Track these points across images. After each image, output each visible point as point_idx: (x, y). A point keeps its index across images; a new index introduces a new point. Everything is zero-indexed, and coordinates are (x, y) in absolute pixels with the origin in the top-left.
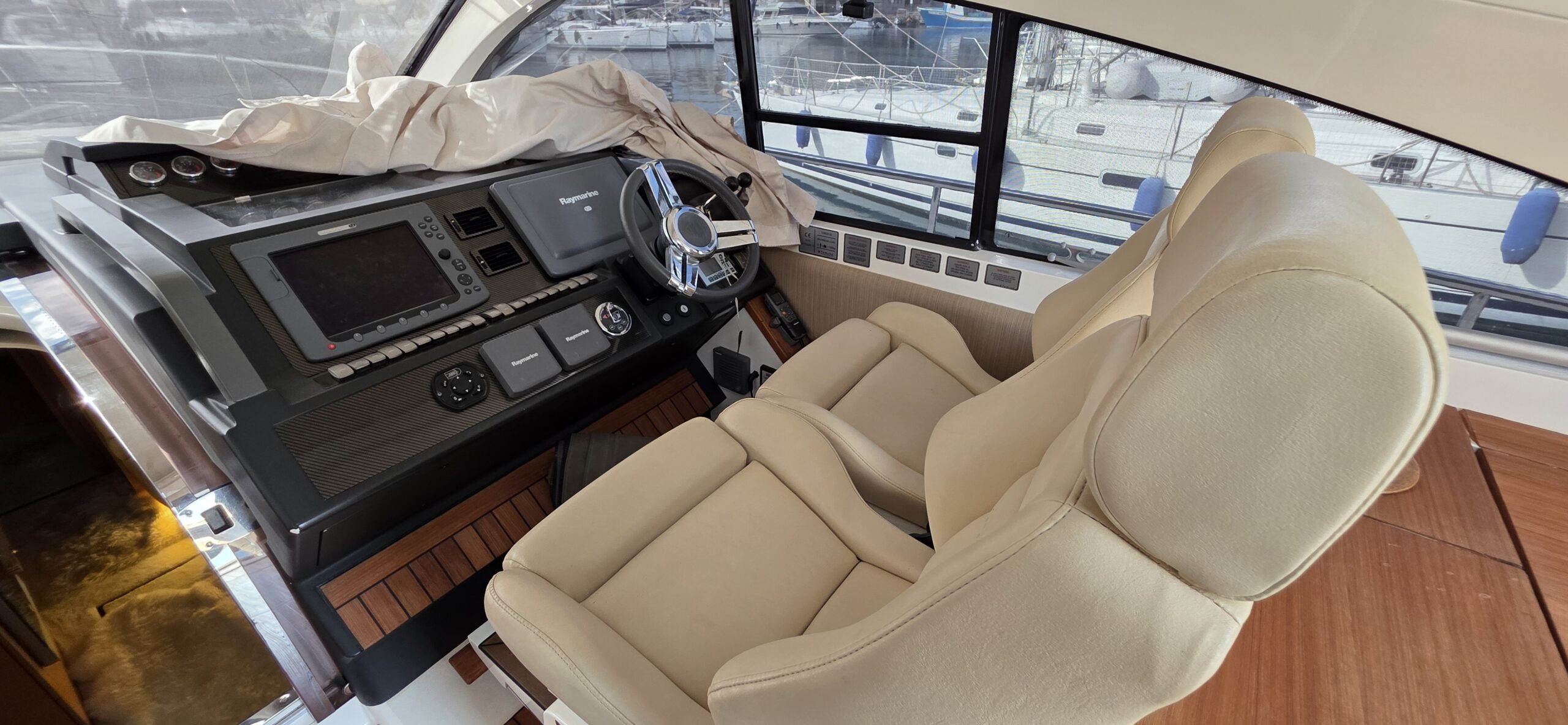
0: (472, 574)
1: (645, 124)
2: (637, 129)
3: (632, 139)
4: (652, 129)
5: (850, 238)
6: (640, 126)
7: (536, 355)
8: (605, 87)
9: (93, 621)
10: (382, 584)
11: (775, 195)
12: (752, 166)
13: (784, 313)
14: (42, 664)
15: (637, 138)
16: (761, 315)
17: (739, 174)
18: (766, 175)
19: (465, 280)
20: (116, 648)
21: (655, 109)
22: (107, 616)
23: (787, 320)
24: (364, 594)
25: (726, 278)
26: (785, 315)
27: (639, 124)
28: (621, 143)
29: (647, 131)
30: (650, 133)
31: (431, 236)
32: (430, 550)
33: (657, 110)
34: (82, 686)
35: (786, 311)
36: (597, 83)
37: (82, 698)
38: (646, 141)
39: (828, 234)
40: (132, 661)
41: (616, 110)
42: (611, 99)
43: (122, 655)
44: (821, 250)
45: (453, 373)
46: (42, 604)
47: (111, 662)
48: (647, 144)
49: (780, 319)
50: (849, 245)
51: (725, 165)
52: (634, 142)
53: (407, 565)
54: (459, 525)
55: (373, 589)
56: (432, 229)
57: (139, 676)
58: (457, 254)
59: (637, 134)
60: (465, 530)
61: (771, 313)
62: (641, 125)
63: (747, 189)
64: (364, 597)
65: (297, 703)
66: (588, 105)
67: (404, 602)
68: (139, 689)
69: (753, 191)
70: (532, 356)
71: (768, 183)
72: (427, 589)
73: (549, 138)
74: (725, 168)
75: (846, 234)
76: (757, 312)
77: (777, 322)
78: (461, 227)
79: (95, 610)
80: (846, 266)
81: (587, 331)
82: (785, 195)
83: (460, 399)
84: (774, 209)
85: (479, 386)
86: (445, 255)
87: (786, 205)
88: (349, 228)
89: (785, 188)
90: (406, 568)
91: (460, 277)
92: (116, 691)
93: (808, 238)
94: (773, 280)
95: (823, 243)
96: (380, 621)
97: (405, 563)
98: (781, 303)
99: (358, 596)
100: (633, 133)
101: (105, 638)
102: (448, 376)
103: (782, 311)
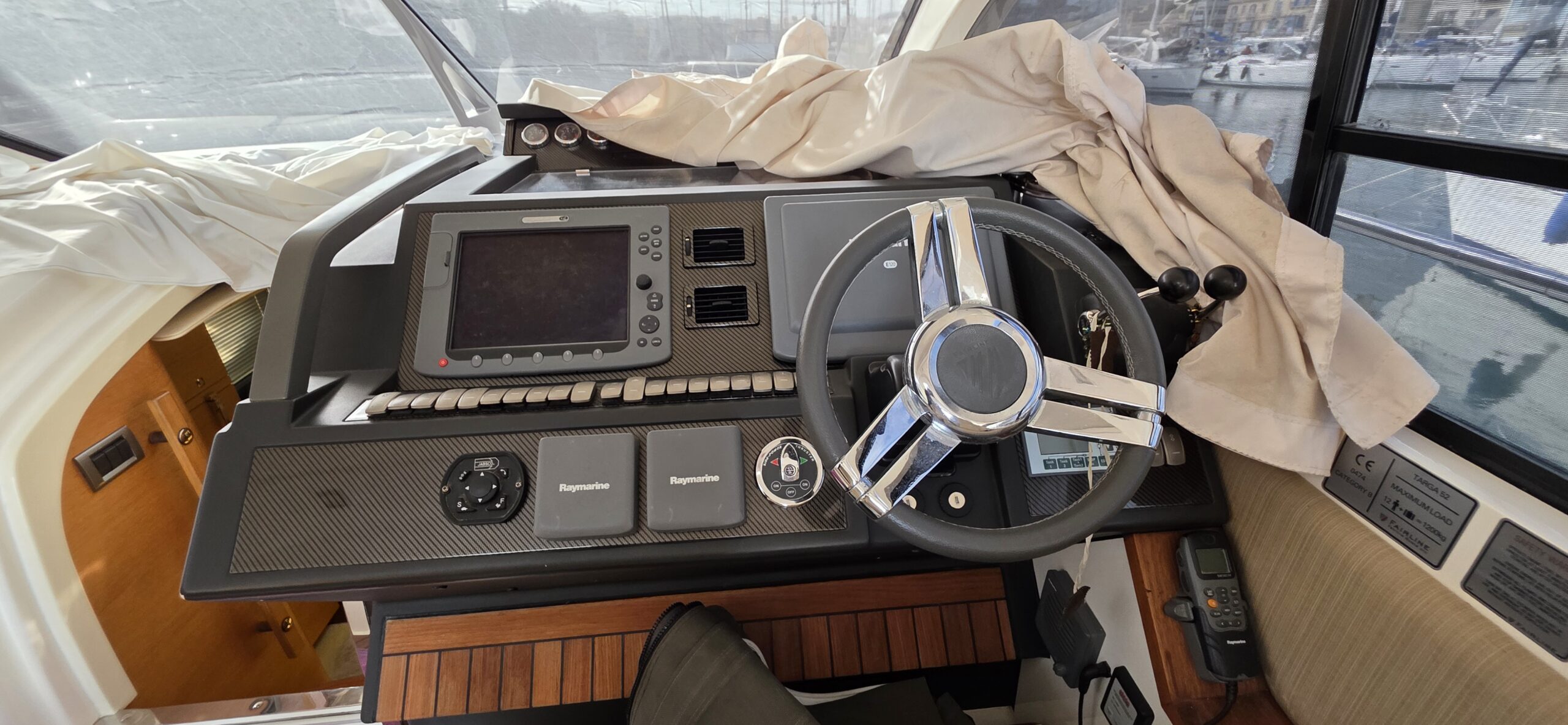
0: (525, 707)
1: (1083, 139)
2: (1064, 146)
3: (1049, 164)
4: (1093, 150)
5: (1518, 539)
6: (1070, 143)
7: (606, 486)
8: (1032, 70)
10: (436, 655)
11: (1300, 336)
12: (1264, 255)
13: (1213, 603)
15: (1062, 166)
16: (1156, 574)
17: (1219, 263)
18: (1290, 284)
19: (650, 325)
21: (1104, 111)
23: (1211, 623)
24: (415, 656)
25: (1085, 474)
26: (1213, 610)
27: (1070, 139)
28: (1027, 169)
29: (1080, 153)
30: (1085, 159)
31: (644, 253)
32: (503, 645)
33: (1108, 115)
35: (1220, 601)
36: (1022, 64)
38: (1077, 172)
39: (1436, 490)
41: (1046, 113)
42: (1040, 92)
44: (1391, 516)
45: (487, 464)
48: (1074, 177)
49: (1196, 610)
50: (1506, 557)
51: (1196, 240)
52: (1052, 169)
53: (472, 648)
54: (550, 633)
55: (425, 655)
56: (653, 244)
58: (662, 286)
59: (1064, 155)
60: (552, 642)
61: (1182, 588)
62: (1075, 141)
63: (1227, 302)
64: (414, 659)
66: (997, 100)
67: (441, 692)
69: (1237, 312)
70: (598, 486)
71: (1292, 304)
72: (471, 693)
73: (905, 145)
74: (1195, 245)
75: (1505, 523)
76: (1147, 563)
77: (1184, 610)
78: (692, 250)
80: (1466, 606)
81: (716, 478)
82: (1327, 345)
83: (464, 509)
84: (1284, 369)
85: (502, 500)
86: (645, 284)
87: (1319, 371)
88: (559, 221)
89: (1336, 327)
90: (468, 651)
91: (644, 320)
93: (1362, 469)
94: (1225, 513)
95: (1407, 504)
96: (409, 699)
97: (473, 644)
98: (1214, 577)
99: (409, 654)
100: (1058, 153)
102: (477, 465)
103: (1210, 597)
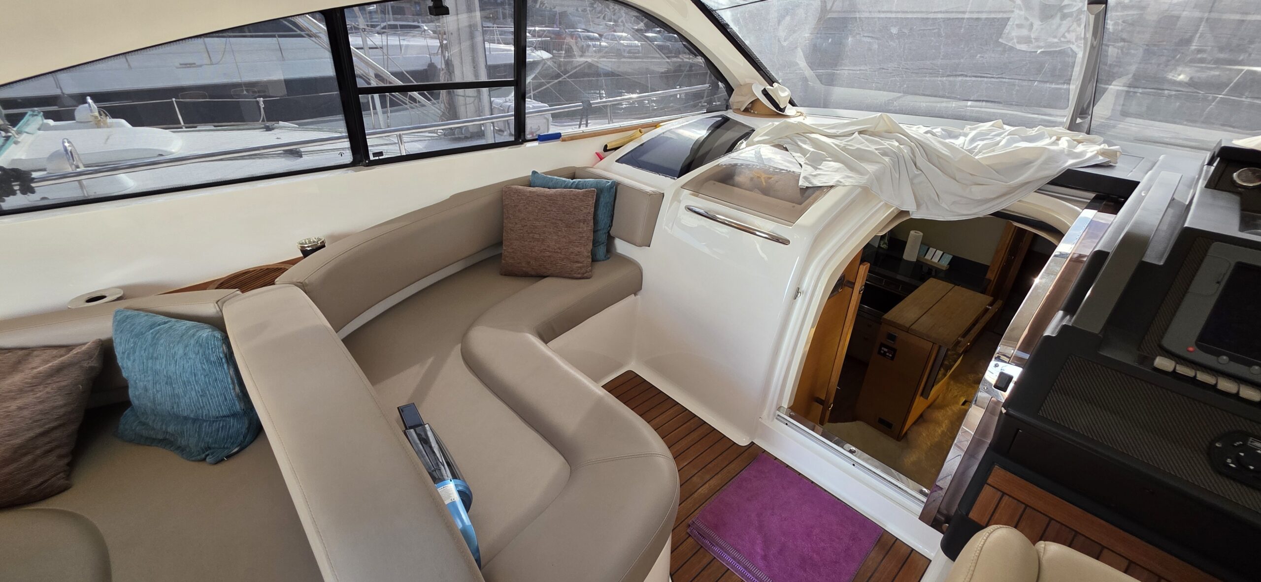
9: (957, 403)
10: (1023, 506)
14: (922, 395)
20: (946, 421)
22: (963, 407)
24: (1007, 497)
34: (921, 419)
37: (915, 423)
40: (943, 432)
43: (944, 426)
46: (954, 377)
47: (939, 424)
53: (1051, 519)
55: (1016, 501)
57: (936, 440)
64: (1006, 498)
65: (925, 500)
68: (929, 444)
79: (964, 400)
83: (1233, 466)
90: (1048, 519)
92: (924, 435)
96: (994, 518)
97: (1052, 516)
99: (1004, 494)
101: (950, 412)
